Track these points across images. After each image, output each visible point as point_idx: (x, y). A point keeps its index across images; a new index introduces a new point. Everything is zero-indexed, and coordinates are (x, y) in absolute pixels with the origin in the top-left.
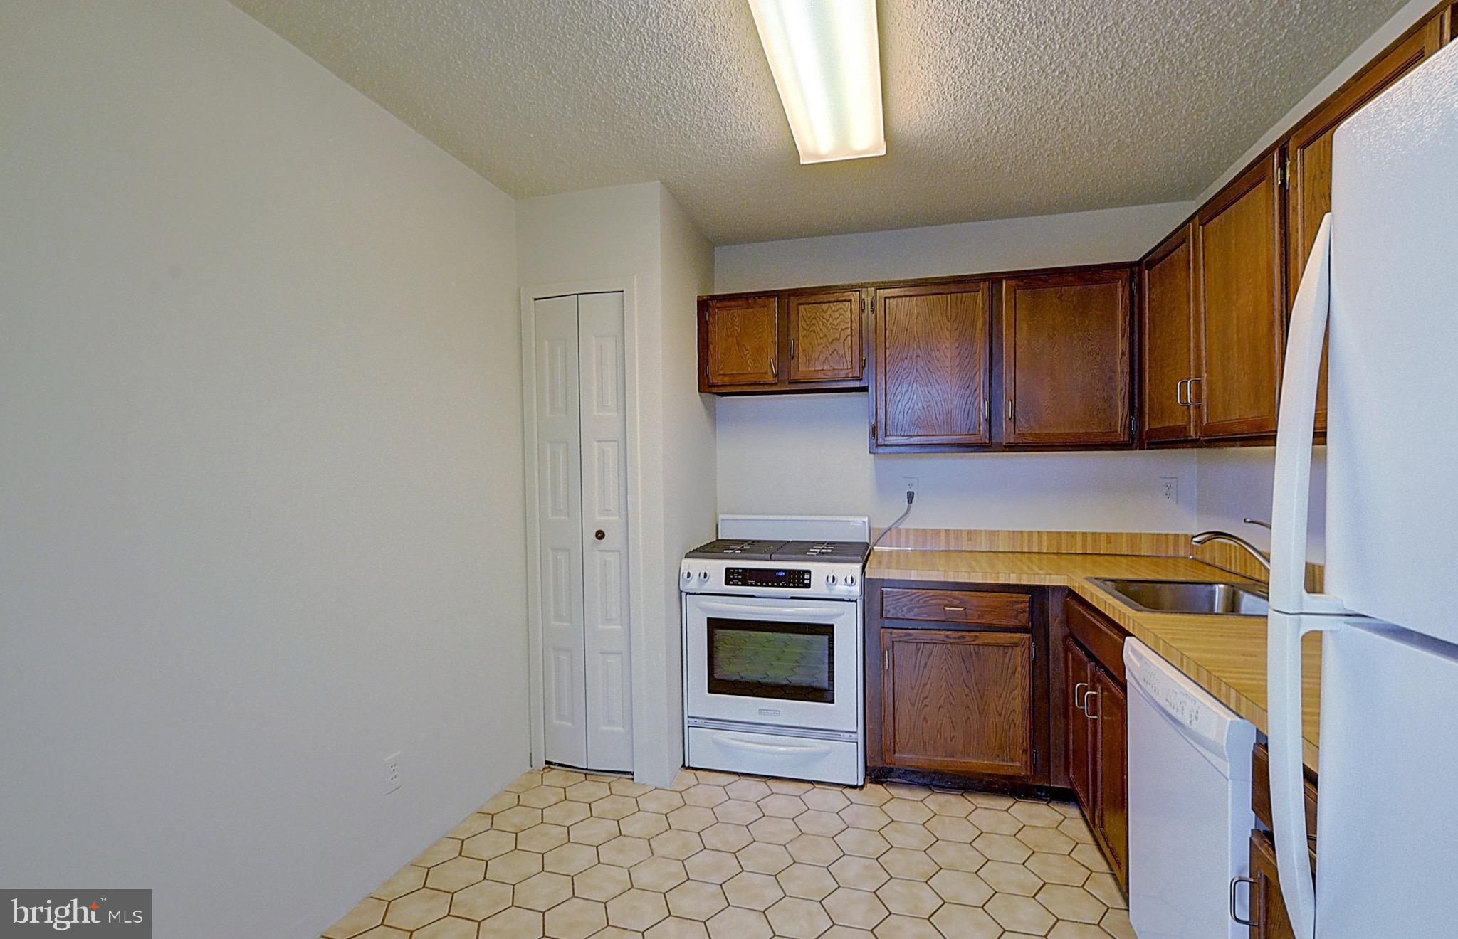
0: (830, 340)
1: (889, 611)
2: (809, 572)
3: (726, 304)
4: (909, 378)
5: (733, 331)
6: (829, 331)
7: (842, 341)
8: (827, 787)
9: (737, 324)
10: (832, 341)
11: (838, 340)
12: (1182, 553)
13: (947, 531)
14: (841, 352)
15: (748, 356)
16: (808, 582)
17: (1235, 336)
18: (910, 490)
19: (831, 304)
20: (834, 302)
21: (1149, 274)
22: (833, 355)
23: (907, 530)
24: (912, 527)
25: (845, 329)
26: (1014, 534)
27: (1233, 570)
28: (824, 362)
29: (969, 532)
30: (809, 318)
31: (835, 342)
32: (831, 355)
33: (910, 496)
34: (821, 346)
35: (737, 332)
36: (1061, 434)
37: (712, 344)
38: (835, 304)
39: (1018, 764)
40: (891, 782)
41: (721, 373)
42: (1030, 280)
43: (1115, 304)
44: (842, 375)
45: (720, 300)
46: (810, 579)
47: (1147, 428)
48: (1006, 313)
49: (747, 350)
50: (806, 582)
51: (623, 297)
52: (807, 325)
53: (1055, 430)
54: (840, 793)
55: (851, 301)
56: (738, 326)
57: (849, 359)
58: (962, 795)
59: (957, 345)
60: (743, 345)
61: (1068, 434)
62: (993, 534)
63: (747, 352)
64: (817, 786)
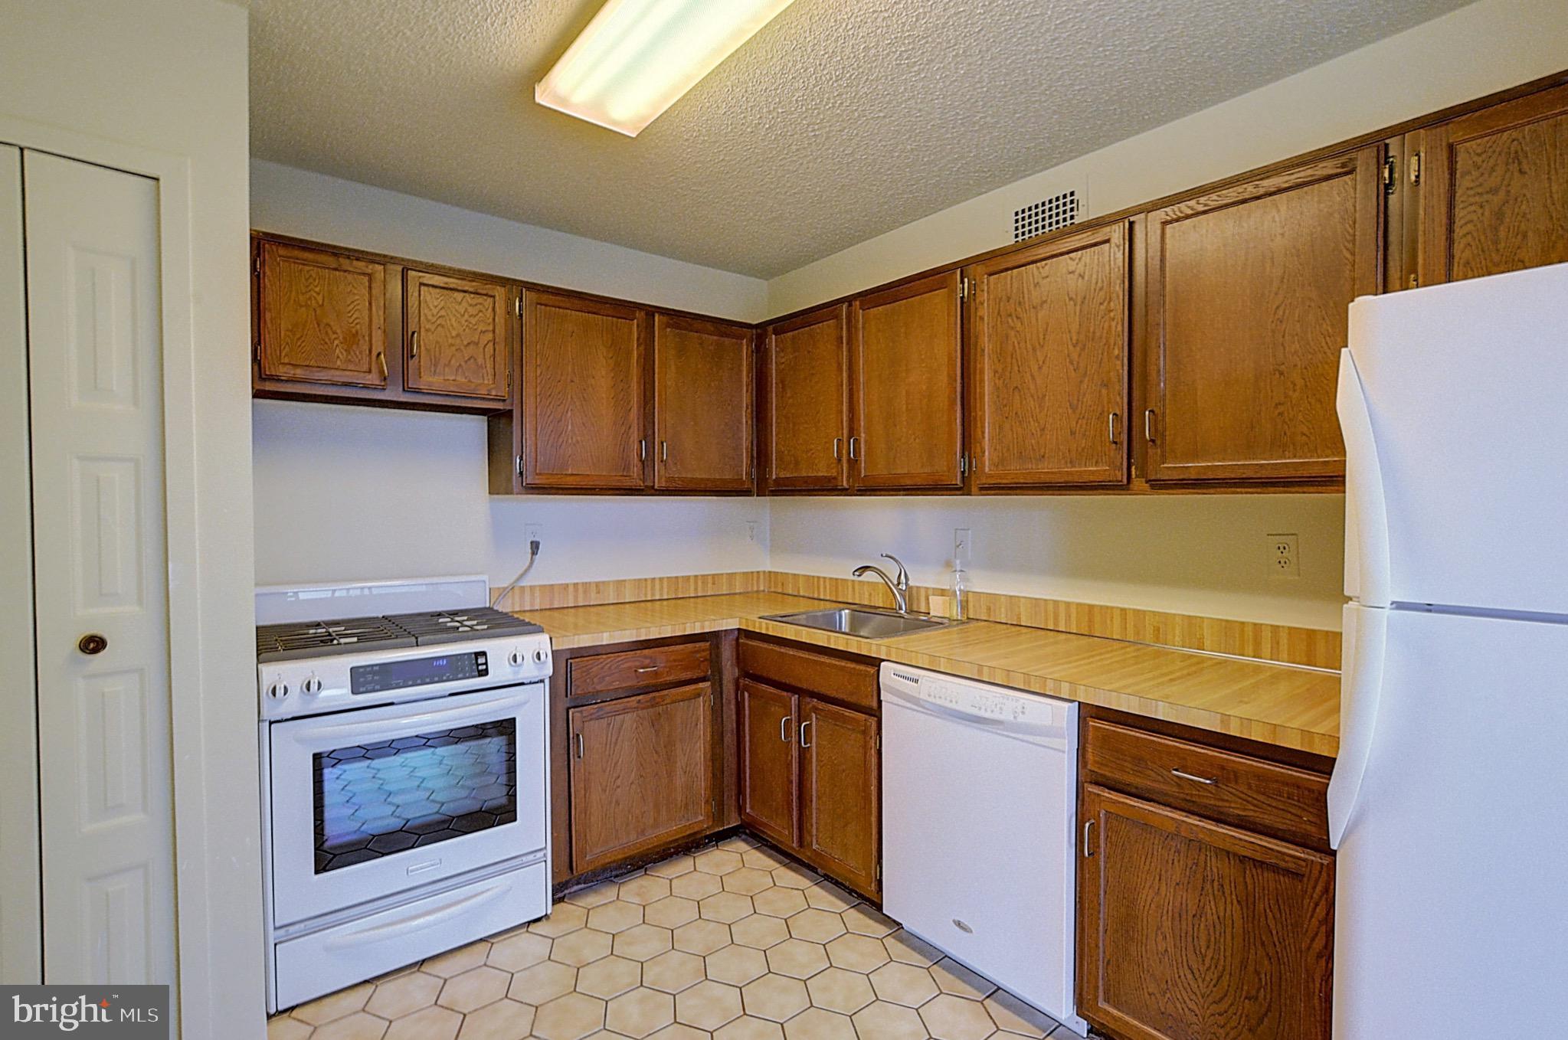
0: (465, 343)
1: (579, 687)
2: (484, 654)
3: (296, 253)
4: (562, 406)
5: (310, 298)
6: (464, 330)
7: (481, 345)
8: (506, 936)
9: (317, 289)
10: (469, 344)
11: (477, 344)
12: (762, 588)
13: (576, 585)
14: (480, 361)
15: (336, 342)
16: (484, 667)
17: (904, 406)
18: (534, 539)
19: (467, 295)
20: (471, 293)
21: (776, 339)
22: (469, 363)
23: (532, 587)
24: (537, 583)
25: (484, 332)
26: (640, 583)
27: (822, 597)
28: (457, 370)
29: (597, 584)
30: (436, 307)
31: (471, 346)
32: (466, 362)
33: (535, 547)
34: (454, 348)
35: (318, 303)
36: (702, 479)
37: (270, 310)
38: (472, 296)
39: (701, 818)
40: (570, 893)
41: (286, 360)
42: (679, 319)
43: (741, 359)
44: (483, 391)
45: (286, 245)
46: (486, 663)
47: (774, 477)
48: (659, 350)
49: (335, 333)
50: (480, 668)
51: (158, 188)
52: (433, 315)
53: (697, 475)
54: (527, 934)
55: (494, 297)
56: (318, 294)
57: (491, 371)
58: (646, 874)
59: (613, 375)
60: (328, 325)
61: (708, 480)
62: (620, 584)
63: (335, 336)
64: (493, 941)
